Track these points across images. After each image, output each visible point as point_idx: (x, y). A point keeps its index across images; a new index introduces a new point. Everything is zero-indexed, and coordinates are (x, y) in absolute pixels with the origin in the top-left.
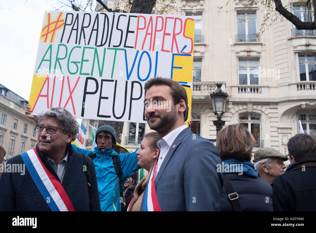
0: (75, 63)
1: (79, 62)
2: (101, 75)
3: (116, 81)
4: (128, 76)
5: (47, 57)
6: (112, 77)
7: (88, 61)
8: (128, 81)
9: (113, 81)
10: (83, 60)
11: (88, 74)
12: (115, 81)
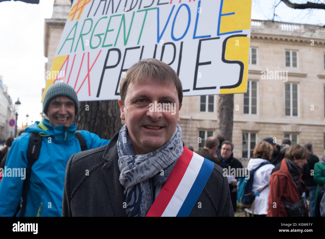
0: (99, 35)
1: (103, 34)
2: (125, 43)
3: (143, 47)
4: (159, 39)
5: (71, 36)
6: (138, 43)
7: (112, 30)
8: (158, 44)
9: (139, 47)
10: (108, 31)
11: (111, 45)
12: (141, 48)
